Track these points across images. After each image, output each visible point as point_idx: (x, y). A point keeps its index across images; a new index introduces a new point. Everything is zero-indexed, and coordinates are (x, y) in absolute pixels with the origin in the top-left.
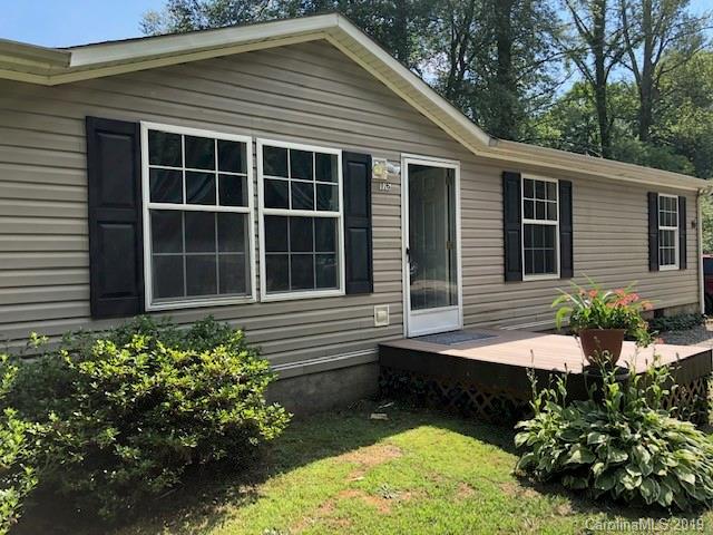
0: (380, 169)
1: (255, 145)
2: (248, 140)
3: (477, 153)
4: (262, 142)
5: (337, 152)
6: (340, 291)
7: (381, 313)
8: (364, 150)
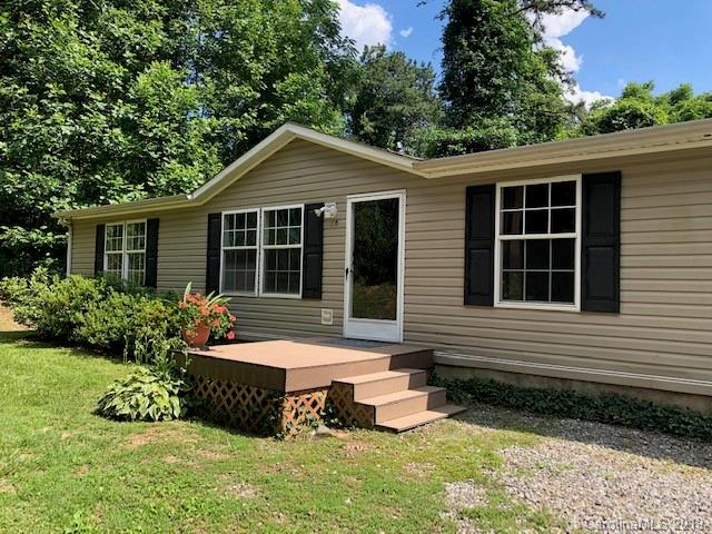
0: (329, 211)
1: (261, 211)
2: (258, 210)
3: (427, 176)
4: (264, 209)
5: (302, 206)
6: (300, 296)
7: (327, 316)
8: (319, 201)
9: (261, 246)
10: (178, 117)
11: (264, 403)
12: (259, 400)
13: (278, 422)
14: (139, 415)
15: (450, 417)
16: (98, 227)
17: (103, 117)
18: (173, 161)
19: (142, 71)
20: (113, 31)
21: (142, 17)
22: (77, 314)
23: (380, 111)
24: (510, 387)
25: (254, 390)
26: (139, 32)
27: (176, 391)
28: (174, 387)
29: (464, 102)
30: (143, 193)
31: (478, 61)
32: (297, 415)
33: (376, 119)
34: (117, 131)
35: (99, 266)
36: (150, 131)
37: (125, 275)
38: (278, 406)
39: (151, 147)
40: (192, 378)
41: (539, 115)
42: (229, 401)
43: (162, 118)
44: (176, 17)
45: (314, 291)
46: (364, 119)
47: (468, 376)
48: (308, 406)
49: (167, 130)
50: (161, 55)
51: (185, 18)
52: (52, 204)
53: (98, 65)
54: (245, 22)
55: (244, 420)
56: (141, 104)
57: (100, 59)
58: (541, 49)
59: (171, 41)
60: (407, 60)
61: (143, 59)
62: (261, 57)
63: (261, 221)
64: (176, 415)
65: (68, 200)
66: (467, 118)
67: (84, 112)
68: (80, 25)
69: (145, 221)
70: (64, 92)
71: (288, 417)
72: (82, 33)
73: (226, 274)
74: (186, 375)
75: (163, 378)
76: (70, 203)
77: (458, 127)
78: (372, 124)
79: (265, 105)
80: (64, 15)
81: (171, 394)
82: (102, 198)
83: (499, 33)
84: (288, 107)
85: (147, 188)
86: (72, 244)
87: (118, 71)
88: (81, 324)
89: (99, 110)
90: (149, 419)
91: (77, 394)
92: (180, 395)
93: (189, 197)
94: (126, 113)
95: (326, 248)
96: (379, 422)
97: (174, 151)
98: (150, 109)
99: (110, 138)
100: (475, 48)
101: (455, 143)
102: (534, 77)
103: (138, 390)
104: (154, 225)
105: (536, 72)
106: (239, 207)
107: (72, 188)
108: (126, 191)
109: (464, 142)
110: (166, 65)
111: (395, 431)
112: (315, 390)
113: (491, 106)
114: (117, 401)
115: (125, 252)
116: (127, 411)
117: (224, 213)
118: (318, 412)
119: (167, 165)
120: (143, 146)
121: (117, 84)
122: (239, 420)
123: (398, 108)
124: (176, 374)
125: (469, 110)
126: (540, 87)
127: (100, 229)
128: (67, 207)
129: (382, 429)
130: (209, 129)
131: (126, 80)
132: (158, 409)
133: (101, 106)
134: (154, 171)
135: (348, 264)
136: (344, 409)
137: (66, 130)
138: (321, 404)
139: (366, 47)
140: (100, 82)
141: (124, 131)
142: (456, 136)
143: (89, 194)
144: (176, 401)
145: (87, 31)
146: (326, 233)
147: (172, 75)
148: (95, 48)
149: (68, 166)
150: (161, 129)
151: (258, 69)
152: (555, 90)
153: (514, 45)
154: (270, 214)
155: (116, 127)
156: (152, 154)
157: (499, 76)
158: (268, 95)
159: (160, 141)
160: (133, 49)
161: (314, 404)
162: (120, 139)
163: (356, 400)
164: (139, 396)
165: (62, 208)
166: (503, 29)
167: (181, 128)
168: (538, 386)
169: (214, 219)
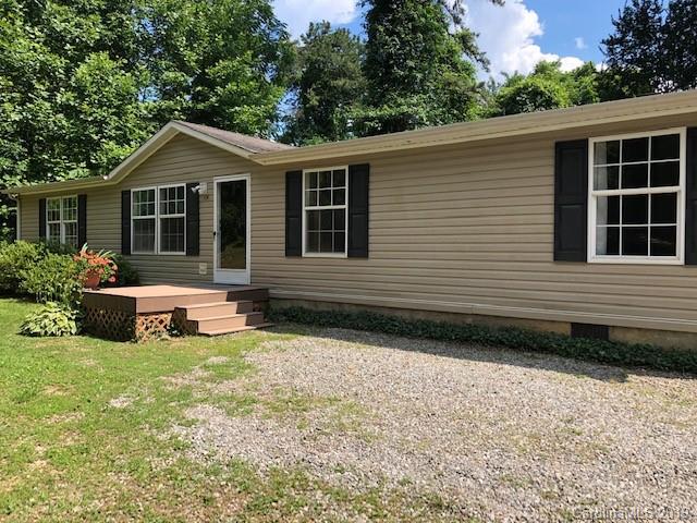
0: (202, 188)
1: (157, 189)
2: (155, 188)
4: (159, 187)
5: (184, 185)
6: (185, 253)
7: (203, 267)
8: (195, 181)
9: (158, 216)
10: (117, 103)
11: (126, 320)
12: (123, 319)
13: (133, 332)
14: (46, 332)
15: (258, 329)
16: (40, 201)
17: (48, 105)
18: (111, 143)
19: (83, 61)
20: (55, 25)
21: (82, 11)
22: (21, 271)
23: (325, 85)
24: (311, 311)
25: (120, 313)
26: (78, 25)
27: (74, 317)
28: (72, 315)
29: (381, 83)
30: (85, 170)
31: (393, 46)
32: (147, 328)
33: (322, 94)
34: (61, 116)
35: (42, 233)
36: (91, 115)
37: (63, 241)
38: (133, 322)
39: (92, 129)
40: (85, 309)
41: (453, 92)
42: (107, 322)
43: (101, 105)
44: (114, 10)
45: (194, 250)
46: (311, 94)
47: (288, 305)
48: (156, 322)
49: (105, 115)
50: (100, 46)
51: (122, 11)
52: (5, 181)
53: (41, 57)
54: (176, 15)
55: (115, 333)
56: (80, 92)
57: (44, 53)
58: (460, 30)
59: (109, 33)
60: (351, 36)
61: (83, 50)
62: (195, 45)
63: (157, 196)
64: (73, 332)
65: (19, 177)
66: (384, 96)
67: (31, 101)
68: (25, 22)
69: (76, 196)
70: (11, 83)
71: (140, 329)
72: (27, 28)
73: (135, 237)
74: (81, 306)
75: (65, 309)
76: (21, 181)
77: (376, 106)
78: (318, 98)
79: (199, 88)
80: (11, 15)
81: (70, 319)
82: (49, 175)
83: (412, 19)
84: (219, 89)
85: (89, 166)
86: (21, 215)
87: (59, 63)
88: (25, 280)
89: (43, 98)
90: (53, 334)
91: (11, 325)
92: (76, 320)
93: (105, 178)
94: (68, 100)
95: (201, 217)
96: (201, 330)
97: (113, 133)
98: (90, 96)
99: (54, 122)
100: (391, 33)
101: (372, 119)
102: (449, 59)
103: (46, 317)
104: (83, 199)
105: (452, 52)
106: (141, 185)
107: (22, 166)
108: (70, 169)
109: (380, 119)
110: (104, 55)
111: (208, 336)
112: (162, 313)
113: (407, 86)
114: (31, 325)
115: (62, 222)
116: (38, 330)
117: (132, 190)
118: (165, 327)
119: (106, 146)
120: (85, 129)
121: (61, 74)
122: (112, 333)
123: (340, 82)
124: (75, 307)
125: (387, 89)
126: (454, 66)
127: (42, 203)
128: (18, 183)
129: (200, 335)
130: (145, 112)
131: (68, 70)
132: (59, 329)
133: (45, 94)
134: (95, 151)
135: (215, 229)
136: (181, 325)
137: (15, 117)
138: (168, 322)
139: (312, 24)
140: (45, 72)
141: (68, 116)
142: (371, 114)
143: (37, 171)
144: (73, 324)
145: (32, 27)
146: (201, 205)
147: (109, 65)
148: (38, 42)
149: (18, 148)
150: (100, 113)
151: (191, 57)
152: (468, 70)
153: (426, 30)
154: (163, 191)
155: (60, 112)
156: (94, 136)
157: (412, 58)
158: (201, 80)
159: (100, 124)
160: (73, 43)
161: (161, 322)
162: (64, 122)
163: (189, 318)
164: (46, 321)
165: (14, 184)
166: (416, 16)
167: (120, 113)
168: (326, 309)
169: (126, 195)
